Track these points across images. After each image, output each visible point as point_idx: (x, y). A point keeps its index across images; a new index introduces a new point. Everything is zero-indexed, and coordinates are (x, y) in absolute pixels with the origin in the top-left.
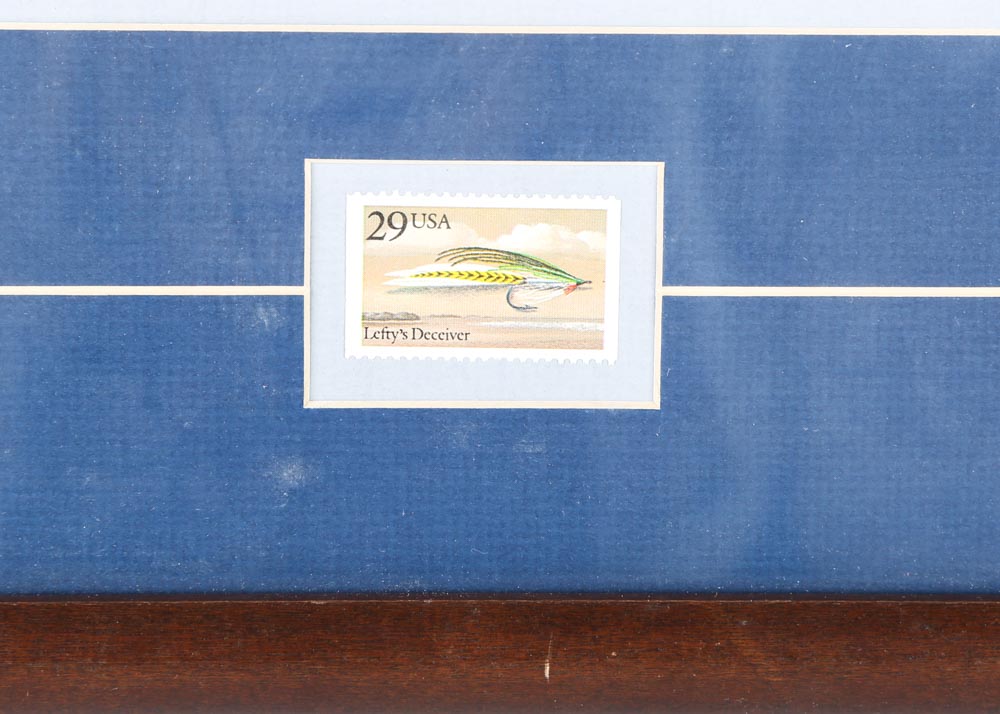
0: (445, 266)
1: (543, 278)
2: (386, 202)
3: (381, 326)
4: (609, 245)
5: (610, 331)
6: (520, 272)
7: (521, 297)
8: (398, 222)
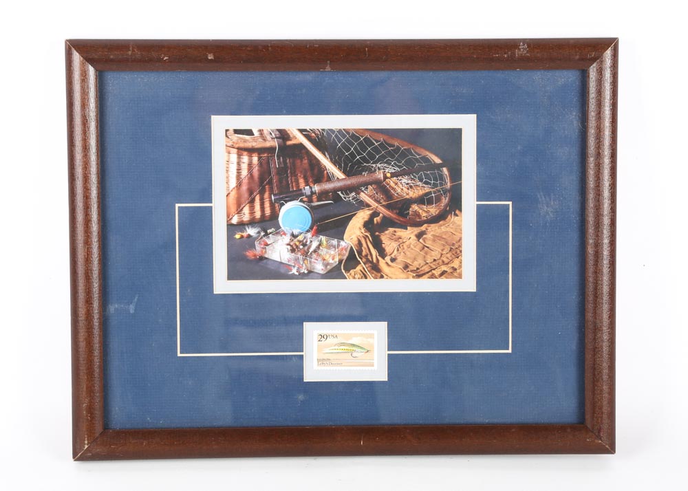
0: (336, 347)
1: (359, 350)
2: (323, 332)
3: (321, 361)
4: (375, 341)
5: (376, 362)
6: (354, 348)
7: (354, 354)
8: (325, 337)
